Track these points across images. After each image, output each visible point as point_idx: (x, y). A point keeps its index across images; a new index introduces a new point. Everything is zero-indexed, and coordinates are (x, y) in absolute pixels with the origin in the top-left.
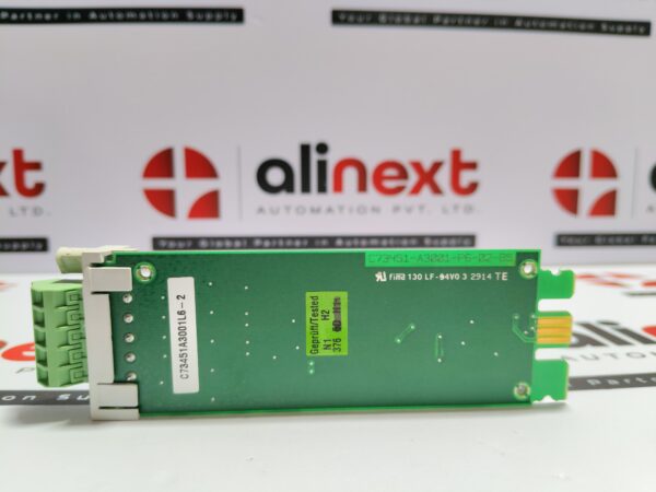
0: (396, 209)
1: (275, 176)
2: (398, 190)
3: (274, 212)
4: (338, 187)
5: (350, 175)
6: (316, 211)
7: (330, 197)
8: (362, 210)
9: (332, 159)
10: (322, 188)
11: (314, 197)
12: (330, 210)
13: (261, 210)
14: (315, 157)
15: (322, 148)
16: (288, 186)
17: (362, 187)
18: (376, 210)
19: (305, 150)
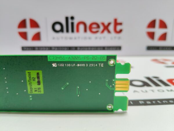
0: (96, 38)
1: (58, 27)
2: (97, 32)
3: (58, 39)
4: (78, 31)
5: (82, 27)
6: (71, 38)
7: (75, 34)
8: (85, 38)
9: (76, 22)
10: (73, 31)
11: (70, 34)
12: (75, 38)
13: (54, 38)
14: (70, 21)
15: (72, 18)
16: (62, 30)
17: (85, 31)
18: (90, 38)
19: (67, 19)
